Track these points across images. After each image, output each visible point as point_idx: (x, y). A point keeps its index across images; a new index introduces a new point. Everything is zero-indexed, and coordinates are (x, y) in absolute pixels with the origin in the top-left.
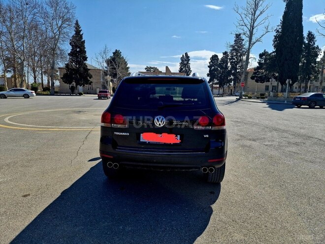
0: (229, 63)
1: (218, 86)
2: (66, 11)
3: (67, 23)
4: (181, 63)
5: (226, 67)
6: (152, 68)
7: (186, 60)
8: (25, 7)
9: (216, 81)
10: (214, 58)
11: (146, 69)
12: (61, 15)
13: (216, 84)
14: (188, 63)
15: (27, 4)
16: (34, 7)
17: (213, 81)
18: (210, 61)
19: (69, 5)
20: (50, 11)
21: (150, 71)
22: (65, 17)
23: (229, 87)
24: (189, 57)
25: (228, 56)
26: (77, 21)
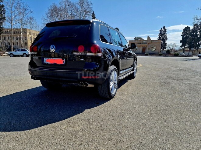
0: (198, 32)
1: (189, 49)
2: (87, 7)
3: (88, 14)
4: (160, 34)
5: (196, 35)
6: (139, 38)
7: (163, 32)
8: (67, 7)
9: (187, 46)
10: (187, 29)
11: (135, 39)
12: (85, 10)
13: (187, 48)
14: (165, 33)
15: (68, 5)
16: (72, 7)
17: (185, 46)
18: (183, 31)
19: (89, 4)
20: (79, 8)
21: (137, 40)
22: (87, 10)
23: (197, 49)
24: (166, 29)
25: (198, 27)
26: (93, 12)
